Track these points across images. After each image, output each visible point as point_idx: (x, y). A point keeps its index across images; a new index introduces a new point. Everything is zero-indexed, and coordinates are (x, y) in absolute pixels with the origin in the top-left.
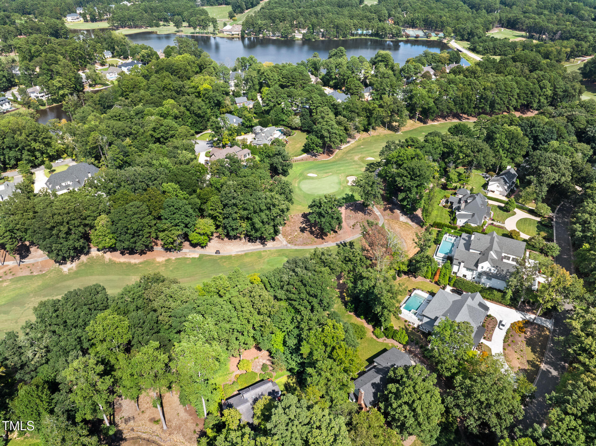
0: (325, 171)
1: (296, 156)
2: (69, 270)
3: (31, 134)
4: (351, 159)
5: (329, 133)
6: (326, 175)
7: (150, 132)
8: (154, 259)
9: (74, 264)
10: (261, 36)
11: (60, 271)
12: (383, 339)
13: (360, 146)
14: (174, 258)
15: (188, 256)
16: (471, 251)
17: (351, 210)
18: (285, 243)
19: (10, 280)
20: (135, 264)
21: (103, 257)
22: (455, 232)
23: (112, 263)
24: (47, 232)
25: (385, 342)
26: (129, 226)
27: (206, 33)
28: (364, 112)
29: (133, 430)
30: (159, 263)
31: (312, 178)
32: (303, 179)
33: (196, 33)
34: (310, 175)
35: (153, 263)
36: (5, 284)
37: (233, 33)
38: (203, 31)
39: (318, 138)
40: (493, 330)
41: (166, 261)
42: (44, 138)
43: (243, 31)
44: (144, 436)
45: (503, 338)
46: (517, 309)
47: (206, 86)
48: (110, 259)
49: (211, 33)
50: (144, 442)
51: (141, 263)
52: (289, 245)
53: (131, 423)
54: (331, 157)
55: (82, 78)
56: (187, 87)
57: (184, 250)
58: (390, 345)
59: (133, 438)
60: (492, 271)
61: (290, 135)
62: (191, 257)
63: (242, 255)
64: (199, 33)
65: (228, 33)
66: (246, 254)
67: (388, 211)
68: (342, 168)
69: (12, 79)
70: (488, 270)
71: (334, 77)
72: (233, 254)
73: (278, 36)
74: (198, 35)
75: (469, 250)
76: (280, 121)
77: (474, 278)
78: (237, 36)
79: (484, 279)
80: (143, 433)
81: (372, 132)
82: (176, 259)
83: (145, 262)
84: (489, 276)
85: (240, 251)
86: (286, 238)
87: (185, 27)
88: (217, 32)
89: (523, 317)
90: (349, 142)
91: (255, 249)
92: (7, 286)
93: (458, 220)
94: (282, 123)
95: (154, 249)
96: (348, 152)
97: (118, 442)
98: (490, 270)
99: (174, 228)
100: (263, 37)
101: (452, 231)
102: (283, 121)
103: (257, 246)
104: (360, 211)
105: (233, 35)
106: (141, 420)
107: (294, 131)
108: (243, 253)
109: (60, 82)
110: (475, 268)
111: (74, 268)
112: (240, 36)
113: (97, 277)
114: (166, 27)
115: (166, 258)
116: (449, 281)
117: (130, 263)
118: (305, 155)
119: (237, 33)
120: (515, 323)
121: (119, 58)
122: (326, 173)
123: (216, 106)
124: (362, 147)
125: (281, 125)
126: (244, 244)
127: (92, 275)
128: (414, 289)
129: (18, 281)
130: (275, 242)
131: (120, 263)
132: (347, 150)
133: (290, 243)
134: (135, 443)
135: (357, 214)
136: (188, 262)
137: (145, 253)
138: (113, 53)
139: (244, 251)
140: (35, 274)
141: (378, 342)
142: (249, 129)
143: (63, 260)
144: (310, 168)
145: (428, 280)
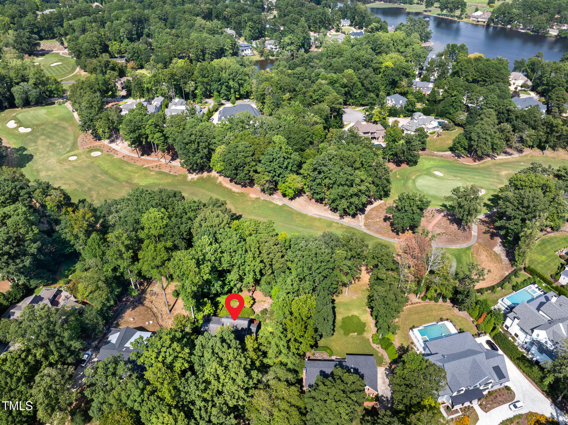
0: (455, 174)
1: (438, 151)
2: (192, 179)
3: (232, 74)
4: (496, 172)
5: (479, 137)
6: (453, 178)
7: (311, 93)
8: (248, 194)
9: (197, 176)
10: (509, 26)
11: (186, 177)
12: (378, 346)
13: (520, 162)
14: (263, 199)
15: (274, 202)
16: (540, 312)
17: (449, 219)
18: (362, 224)
19: (156, 171)
20: (234, 192)
21: (217, 178)
22: (546, 287)
23: (220, 184)
24: (183, 145)
25: (377, 349)
26: (233, 160)
27: (452, 16)
28: (545, 127)
29: (152, 302)
30: (250, 198)
31: (435, 176)
32: (425, 174)
33: (442, 15)
34: (437, 173)
35: (246, 196)
36: (152, 173)
37: (479, 20)
38: (449, 14)
39: (466, 139)
40: (499, 404)
41: (257, 199)
42: (239, 79)
43: (491, 20)
44: (155, 310)
45: (504, 419)
46: (554, 402)
47: (389, 64)
48: (220, 182)
49: (457, 17)
50: (151, 313)
51: (238, 193)
52: (363, 227)
53: (154, 297)
54: (475, 163)
55: (311, 39)
56: (374, 62)
57: (275, 196)
58: (380, 355)
59: (147, 307)
60: (548, 346)
61: (447, 130)
62: (276, 203)
63: (316, 219)
64: (445, 15)
65: (474, 19)
66: (320, 219)
67: (488, 236)
68: (477, 177)
69: (263, 32)
70: (543, 342)
71: (545, 82)
72: (310, 214)
73: (529, 30)
74: (443, 17)
75: (538, 311)
76: (446, 113)
77: (526, 343)
78: (482, 23)
79: (534, 349)
80: (156, 307)
81: (549, 152)
82: (264, 200)
83: (242, 193)
84: (542, 348)
85: (317, 215)
86: (366, 220)
87: (436, 7)
88: (463, 16)
89: (555, 414)
90: (510, 155)
91: (330, 218)
92: (152, 175)
93: (562, 277)
94: (448, 115)
95: (254, 187)
96: (499, 164)
97: (139, 304)
98: (546, 342)
99: (266, 173)
100: (511, 28)
101: (544, 285)
102: (450, 114)
103: (336, 217)
104: (457, 224)
105: (478, 21)
106: (160, 299)
107: (456, 127)
108: (318, 217)
109: (290, 39)
110: (530, 332)
111: (195, 179)
112: (485, 24)
113: (205, 191)
114: (418, 6)
115: (257, 197)
116: (492, 331)
117: (231, 190)
118: (449, 153)
119: (484, 20)
120: (536, 413)
121: (355, 28)
122: (455, 176)
123: (390, 84)
124: (522, 164)
125: (447, 118)
126: (325, 210)
127: (202, 188)
128: (447, 320)
129: (159, 174)
130: (353, 220)
131: (225, 188)
132: (502, 161)
133: (365, 226)
134: (146, 310)
135: (451, 226)
136: (270, 206)
137: (246, 187)
138: (352, 22)
139: (319, 215)
140: (171, 173)
141: (371, 346)
142: (409, 113)
143: (191, 170)
144: (442, 167)
145: (472, 319)
